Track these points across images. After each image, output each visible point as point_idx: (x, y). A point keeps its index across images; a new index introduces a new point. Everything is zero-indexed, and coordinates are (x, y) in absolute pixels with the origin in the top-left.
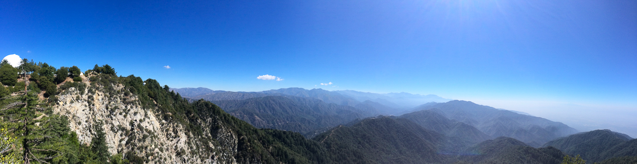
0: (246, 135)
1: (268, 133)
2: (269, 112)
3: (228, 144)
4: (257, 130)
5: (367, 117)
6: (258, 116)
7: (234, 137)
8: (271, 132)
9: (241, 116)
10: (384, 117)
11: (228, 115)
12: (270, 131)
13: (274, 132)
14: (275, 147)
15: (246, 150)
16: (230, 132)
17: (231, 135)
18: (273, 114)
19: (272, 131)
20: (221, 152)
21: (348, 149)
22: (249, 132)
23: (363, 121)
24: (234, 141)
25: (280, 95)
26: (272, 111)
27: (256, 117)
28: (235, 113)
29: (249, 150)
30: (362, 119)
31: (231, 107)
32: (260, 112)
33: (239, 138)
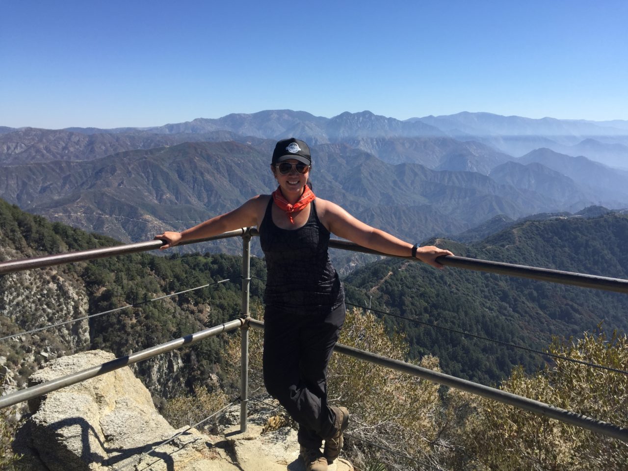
0: (118, 281)
1: (196, 266)
2: (194, 200)
3: (50, 320)
4: (156, 261)
5: (534, 210)
6: (154, 213)
7: (72, 292)
8: (206, 264)
9: (89, 220)
10: (611, 213)
11: (40, 221)
12: (202, 260)
13: (213, 262)
14: (221, 307)
15: (123, 327)
16: (54, 279)
17: (60, 287)
18: (208, 204)
19: (210, 260)
20: (29, 351)
21: (466, 314)
22: (128, 270)
23: (520, 224)
24: (76, 308)
25: (228, 138)
26: (205, 195)
27: (148, 217)
28: (65, 211)
29: (133, 327)
30: (515, 218)
31: (44, 190)
32: (160, 199)
33: (90, 294)
